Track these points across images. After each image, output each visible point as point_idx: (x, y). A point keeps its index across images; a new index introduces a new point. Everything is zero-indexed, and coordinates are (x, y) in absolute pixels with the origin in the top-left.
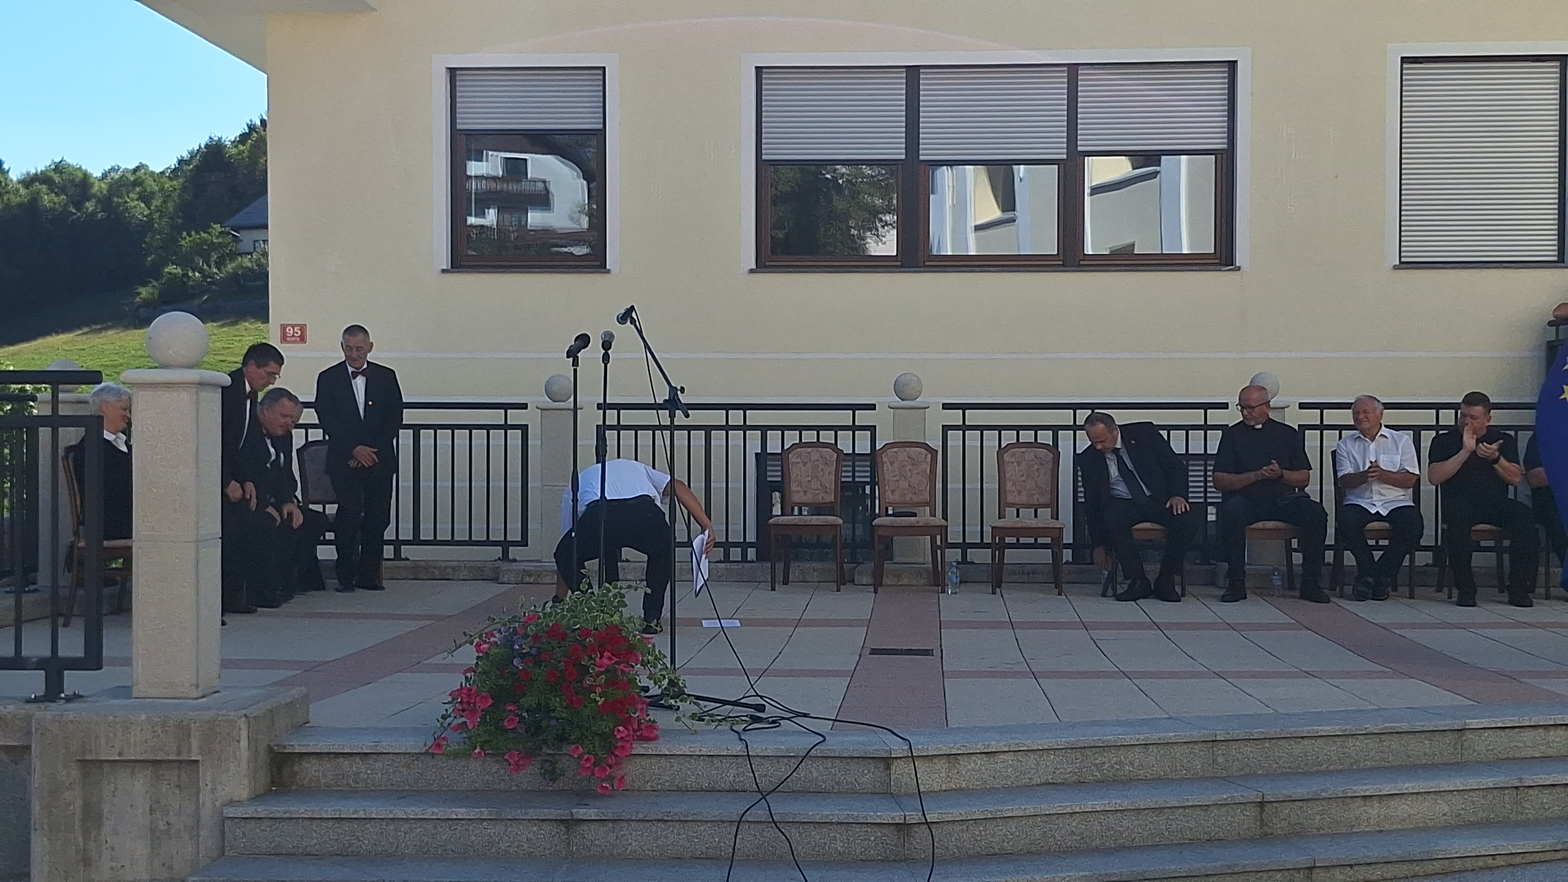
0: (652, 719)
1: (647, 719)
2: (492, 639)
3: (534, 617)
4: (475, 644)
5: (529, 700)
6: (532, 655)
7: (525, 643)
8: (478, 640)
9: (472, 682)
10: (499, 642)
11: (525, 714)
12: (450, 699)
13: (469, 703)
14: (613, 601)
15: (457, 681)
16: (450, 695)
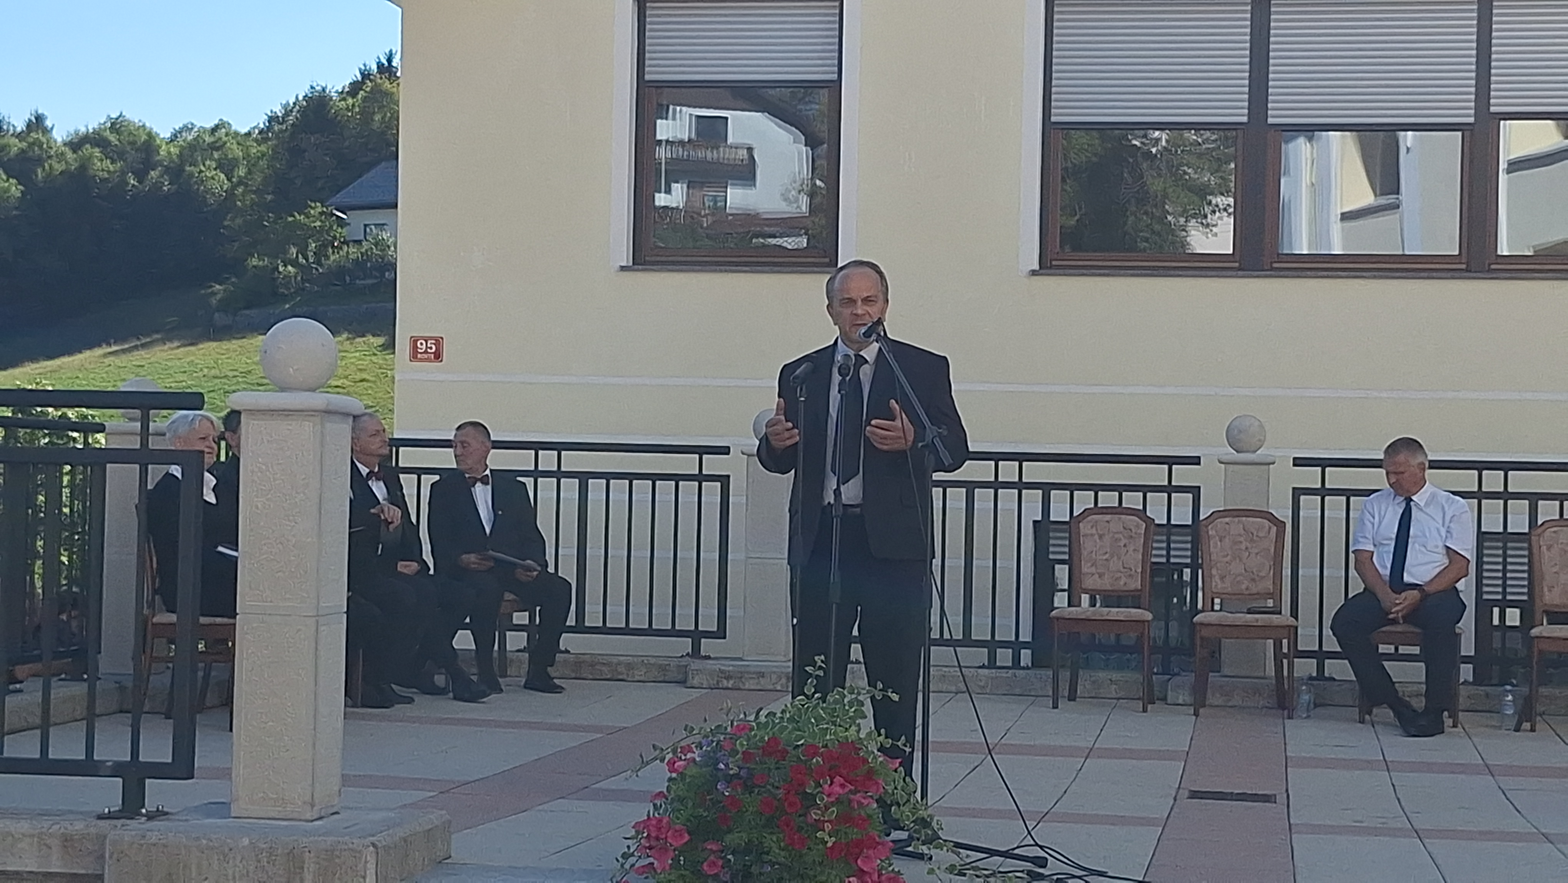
0: (896, 870)
1: (891, 869)
2: (689, 756)
3: (744, 728)
4: (666, 761)
5: (735, 838)
6: (740, 778)
7: (732, 762)
8: (670, 755)
9: (661, 811)
10: (698, 759)
11: (729, 857)
12: (633, 832)
13: (657, 838)
14: (848, 710)
15: (642, 811)
16: (633, 827)
